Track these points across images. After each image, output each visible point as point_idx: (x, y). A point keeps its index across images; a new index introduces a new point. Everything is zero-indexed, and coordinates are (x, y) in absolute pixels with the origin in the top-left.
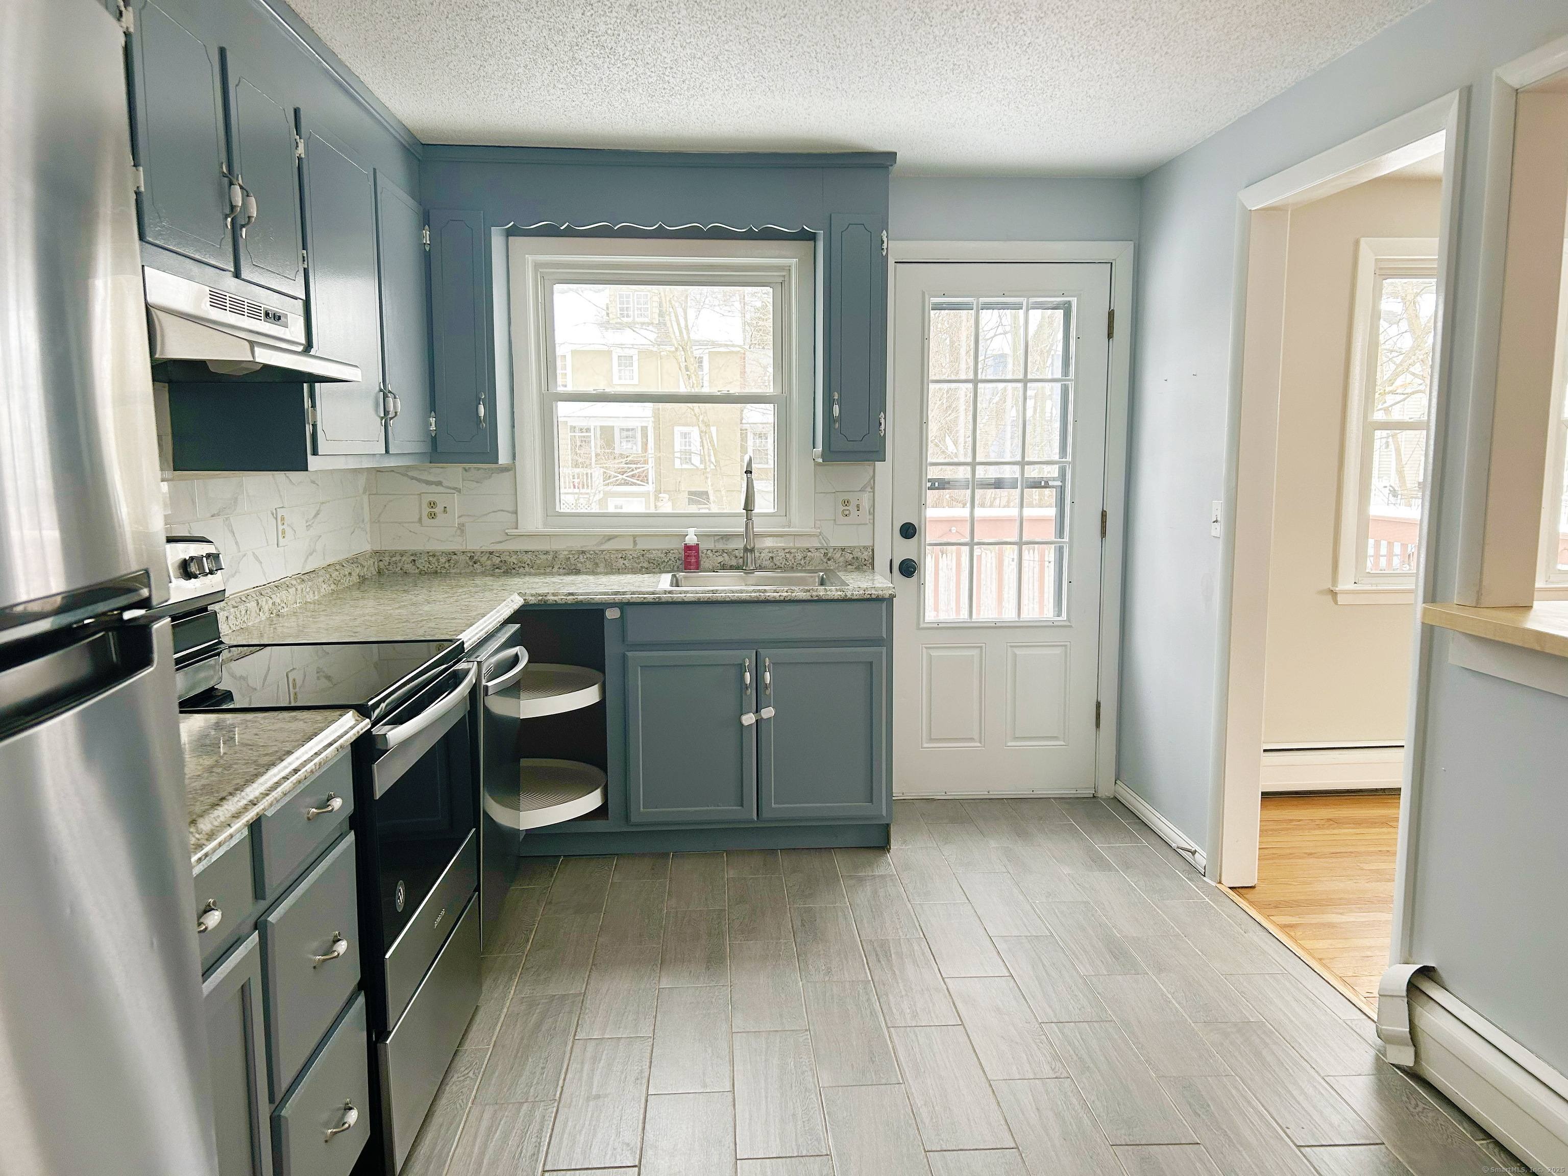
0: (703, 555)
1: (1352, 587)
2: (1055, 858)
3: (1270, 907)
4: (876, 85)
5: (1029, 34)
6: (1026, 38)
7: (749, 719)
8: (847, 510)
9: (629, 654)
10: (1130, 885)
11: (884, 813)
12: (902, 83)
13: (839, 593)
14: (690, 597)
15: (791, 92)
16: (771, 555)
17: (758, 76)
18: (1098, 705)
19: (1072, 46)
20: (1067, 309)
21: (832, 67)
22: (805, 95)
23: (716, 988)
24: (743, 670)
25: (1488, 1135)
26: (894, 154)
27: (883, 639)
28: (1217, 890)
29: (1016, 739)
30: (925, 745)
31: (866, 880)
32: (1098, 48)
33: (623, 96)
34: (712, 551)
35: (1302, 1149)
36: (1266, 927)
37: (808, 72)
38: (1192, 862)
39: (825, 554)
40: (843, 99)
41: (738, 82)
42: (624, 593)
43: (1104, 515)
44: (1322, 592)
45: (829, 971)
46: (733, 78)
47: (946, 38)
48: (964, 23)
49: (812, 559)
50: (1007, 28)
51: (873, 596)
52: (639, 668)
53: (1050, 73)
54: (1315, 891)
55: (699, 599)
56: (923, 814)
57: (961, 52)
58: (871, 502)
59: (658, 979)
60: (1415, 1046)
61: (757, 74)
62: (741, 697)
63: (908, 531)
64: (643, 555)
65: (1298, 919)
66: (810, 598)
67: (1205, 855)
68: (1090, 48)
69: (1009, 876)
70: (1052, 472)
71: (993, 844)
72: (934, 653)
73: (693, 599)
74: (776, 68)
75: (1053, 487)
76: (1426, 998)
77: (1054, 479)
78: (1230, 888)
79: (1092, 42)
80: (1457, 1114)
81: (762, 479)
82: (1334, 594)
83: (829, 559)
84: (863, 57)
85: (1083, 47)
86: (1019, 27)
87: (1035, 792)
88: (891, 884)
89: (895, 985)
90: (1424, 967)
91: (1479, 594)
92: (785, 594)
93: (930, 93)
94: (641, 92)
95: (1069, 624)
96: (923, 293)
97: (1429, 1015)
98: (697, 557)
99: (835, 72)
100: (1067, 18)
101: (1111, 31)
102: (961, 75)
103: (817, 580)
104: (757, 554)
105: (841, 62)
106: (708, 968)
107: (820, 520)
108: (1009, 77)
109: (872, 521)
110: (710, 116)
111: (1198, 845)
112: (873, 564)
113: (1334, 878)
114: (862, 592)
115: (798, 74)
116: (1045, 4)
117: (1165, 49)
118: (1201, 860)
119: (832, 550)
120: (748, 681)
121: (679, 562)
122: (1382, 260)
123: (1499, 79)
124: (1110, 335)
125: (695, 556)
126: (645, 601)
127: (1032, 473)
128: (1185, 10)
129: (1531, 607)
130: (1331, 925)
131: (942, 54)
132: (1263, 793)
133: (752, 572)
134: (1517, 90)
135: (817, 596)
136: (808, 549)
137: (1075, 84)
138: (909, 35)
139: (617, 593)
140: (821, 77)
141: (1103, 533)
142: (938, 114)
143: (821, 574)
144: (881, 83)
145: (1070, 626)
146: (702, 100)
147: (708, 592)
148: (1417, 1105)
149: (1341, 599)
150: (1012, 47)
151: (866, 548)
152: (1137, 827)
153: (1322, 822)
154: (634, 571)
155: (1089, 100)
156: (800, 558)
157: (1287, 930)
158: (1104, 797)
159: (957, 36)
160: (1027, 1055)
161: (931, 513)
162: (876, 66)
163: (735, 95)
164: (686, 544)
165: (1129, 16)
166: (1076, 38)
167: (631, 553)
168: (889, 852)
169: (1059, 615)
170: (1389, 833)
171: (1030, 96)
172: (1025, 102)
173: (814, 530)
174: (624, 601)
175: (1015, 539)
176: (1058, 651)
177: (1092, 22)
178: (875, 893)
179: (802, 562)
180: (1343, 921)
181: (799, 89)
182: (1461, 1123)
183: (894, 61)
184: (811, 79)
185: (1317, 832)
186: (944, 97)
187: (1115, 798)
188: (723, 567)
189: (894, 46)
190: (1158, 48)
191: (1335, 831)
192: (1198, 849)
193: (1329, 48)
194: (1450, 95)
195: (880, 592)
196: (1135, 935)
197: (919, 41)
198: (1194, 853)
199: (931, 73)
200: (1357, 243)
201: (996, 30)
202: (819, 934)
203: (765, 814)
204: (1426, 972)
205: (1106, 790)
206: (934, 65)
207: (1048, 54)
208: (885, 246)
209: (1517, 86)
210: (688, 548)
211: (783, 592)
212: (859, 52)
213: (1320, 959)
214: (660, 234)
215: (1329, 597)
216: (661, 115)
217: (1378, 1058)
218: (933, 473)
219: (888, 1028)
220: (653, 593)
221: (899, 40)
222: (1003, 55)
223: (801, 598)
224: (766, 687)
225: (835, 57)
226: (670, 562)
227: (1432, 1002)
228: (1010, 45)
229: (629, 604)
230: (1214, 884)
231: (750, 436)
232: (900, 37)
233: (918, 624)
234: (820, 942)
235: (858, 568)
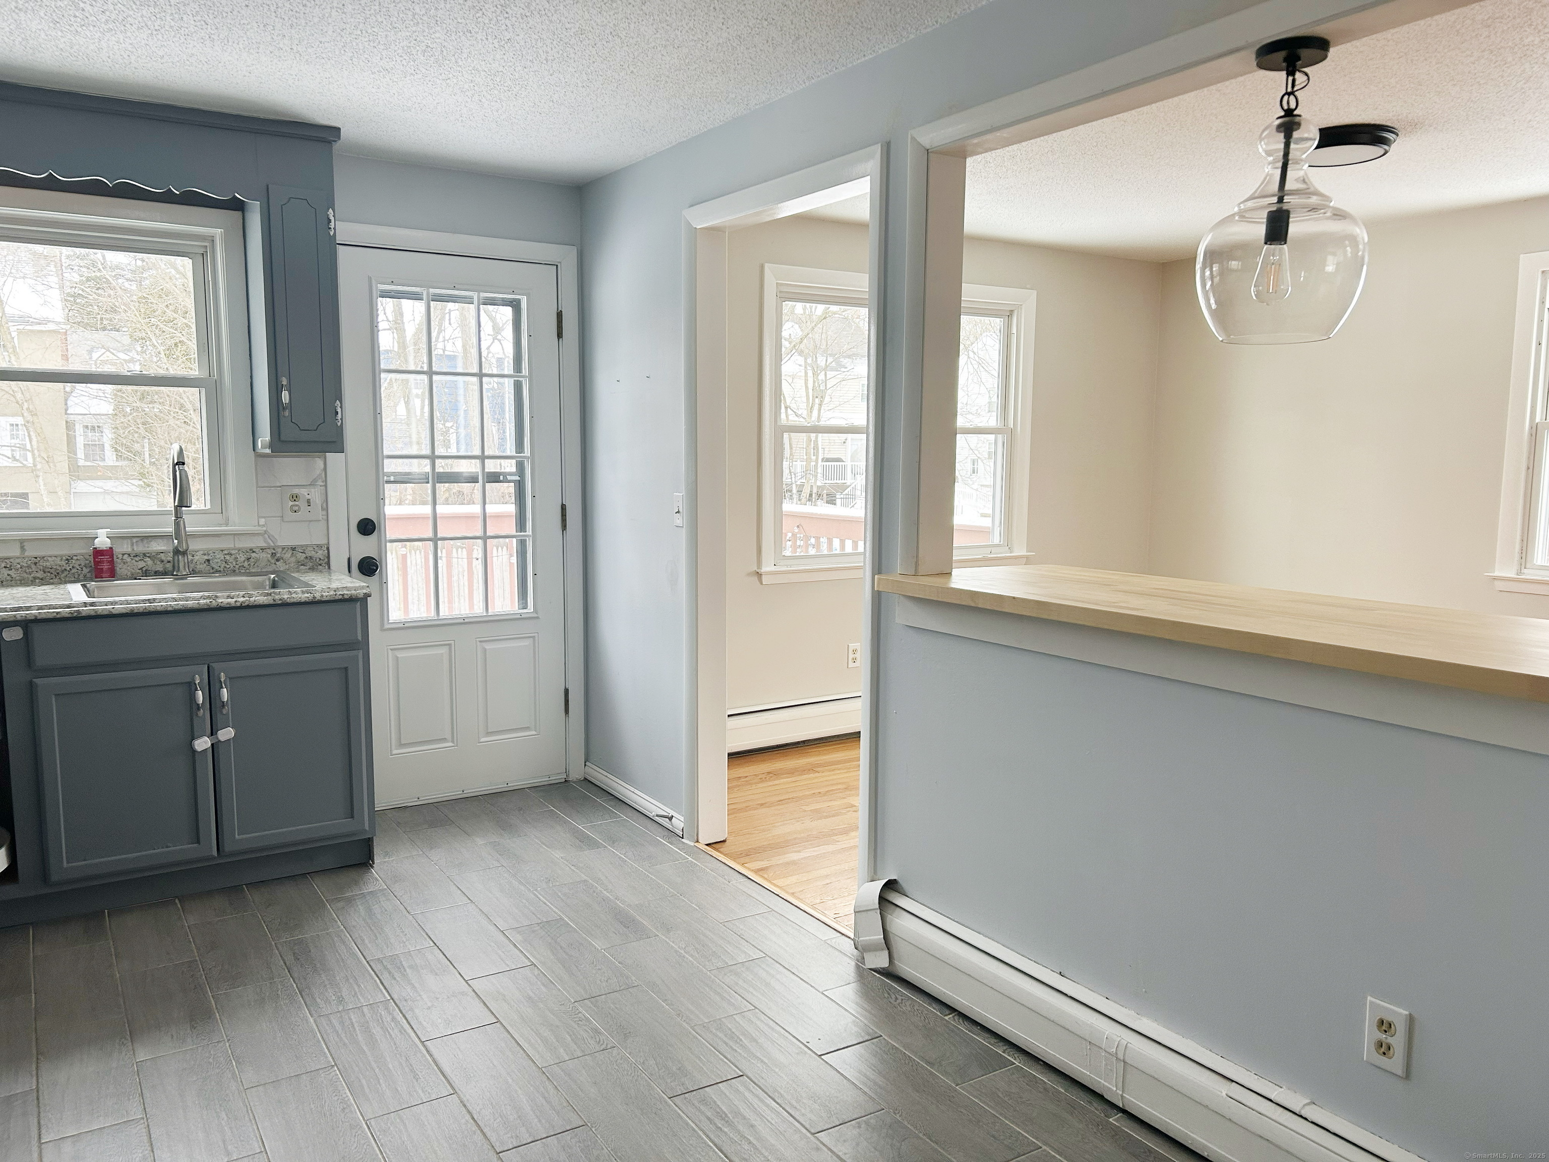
0: (119, 561)
1: (773, 568)
2: (544, 844)
3: (744, 855)
4: (337, 53)
5: (511, 29)
6: (506, 33)
7: (202, 744)
8: (297, 505)
9: (38, 681)
10: (620, 858)
11: (367, 827)
12: (366, 56)
13: (306, 595)
14: (119, 608)
15: (235, 45)
16: (206, 557)
17: (200, 21)
18: (567, 692)
19: (549, 50)
20: (515, 305)
21: (292, 26)
22: (251, 51)
23: (211, 1045)
24: (193, 689)
25: (952, 1010)
26: (338, 130)
27: (358, 642)
28: (695, 849)
29: (489, 734)
30: (395, 752)
31: (355, 900)
32: (573, 55)
33: (16, 17)
34: (129, 555)
35: (822, 1057)
36: (746, 874)
37: (262, 26)
38: (670, 827)
39: (273, 555)
40: (295, 62)
41: (173, 23)
42: (28, 608)
43: (563, 508)
44: (750, 574)
45: (341, 1000)
46: (168, 18)
47: (425, 18)
48: (448, 6)
49: (257, 560)
50: (490, 20)
51: (346, 597)
52: (53, 696)
53: (521, 72)
54: (774, 836)
55: (132, 610)
56: (398, 824)
57: (437, 35)
58: (324, 496)
59: (132, 1053)
60: (888, 949)
61: (199, 18)
62: (192, 720)
63: (367, 527)
64: (35, 564)
65: (768, 862)
66: (272, 602)
67: (682, 819)
68: (565, 54)
69: (504, 869)
70: (510, 467)
71: (480, 841)
72: (400, 655)
73: (124, 611)
74: (225, 15)
75: (509, 482)
76: (893, 907)
77: (511, 474)
78: (707, 845)
79: (568, 49)
80: (926, 998)
81: (110, 478)
82: (759, 575)
83: (278, 560)
84: (330, 21)
85: (558, 53)
86: (503, 22)
87: (509, 785)
88: (384, 899)
89: (419, 998)
90: (889, 880)
91: (917, 564)
92: (242, 599)
93: (393, 71)
94: (42, 15)
95: (536, 615)
96: (370, 278)
97: (898, 921)
98: (112, 562)
99: (293, 31)
100: (551, 21)
101: (588, 42)
102: (432, 59)
103: (267, 583)
104: (190, 557)
105: (303, 22)
106: (193, 1027)
107: (264, 517)
108: (480, 69)
109: (325, 517)
110: (125, 56)
111: (674, 811)
112: (328, 564)
113: (785, 822)
114: (332, 593)
115: (249, 27)
116: (534, 4)
117: (632, 69)
118: (679, 823)
119: (280, 550)
120: (200, 700)
121: (86, 570)
122: (782, 284)
123: (913, 139)
124: (560, 335)
125: (109, 562)
126: (58, 616)
127: (492, 466)
128: (658, 35)
129: (950, 574)
130: (794, 863)
131: (417, 34)
132: (729, 755)
133: (184, 577)
134: (928, 150)
135: (280, 600)
136: (251, 550)
137: (542, 87)
138: (386, 7)
139: (19, 609)
140: (276, 34)
141: (564, 527)
142: (396, 94)
143: (272, 576)
144: (343, 52)
145: (538, 618)
146: (121, 37)
147: (144, 601)
148: (897, 999)
149: (765, 580)
150: (490, 40)
151: (320, 546)
152: (612, 803)
153: (763, 776)
154: (23, 583)
155: (551, 104)
156: (243, 559)
157: (761, 873)
158: (575, 780)
159: (438, 19)
160: (570, 1036)
161: (390, 510)
162: (342, 34)
163: (165, 37)
164: (96, 548)
165: (608, 31)
166: (555, 43)
167: (18, 561)
168: (372, 867)
169: (525, 607)
170: (816, 778)
171: (496, 92)
172: (489, 97)
173: (257, 528)
174: (29, 617)
175: (430, 534)
176: (527, 643)
177: (573, 30)
178: (369, 910)
179: (246, 564)
180: (802, 857)
181: (246, 42)
182: (930, 1005)
183: (364, 32)
184: (263, 34)
185: (760, 785)
186: (408, 78)
187: (585, 779)
188: (146, 573)
189: (368, 16)
190: (626, 66)
191: (776, 782)
192: (675, 814)
193: (766, 92)
194: (873, 147)
195: (353, 592)
196: (637, 903)
197: (397, 15)
198: (671, 818)
199: (400, 51)
200: (762, 267)
201: (479, 20)
202: (318, 965)
203: (228, 847)
204: (891, 885)
205: (576, 774)
206: (405, 43)
207: (524, 53)
208: (332, 225)
209: (928, 147)
210: (98, 553)
211: (239, 598)
212: (327, 15)
213: (793, 894)
214: (50, 184)
215: (756, 578)
216: (61, 46)
217: (858, 967)
218: (390, 466)
219: (423, 1042)
220: (69, 607)
221: (375, 10)
222: (480, 46)
223: (261, 602)
224: (223, 705)
225: (297, 15)
226: (74, 571)
227: (898, 909)
228: (489, 38)
229: (37, 621)
230: (692, 844)
231: (79, 430)
232: (377, 7)
233: (382, 624)
234: (321, 972)
235: (312, 569)
